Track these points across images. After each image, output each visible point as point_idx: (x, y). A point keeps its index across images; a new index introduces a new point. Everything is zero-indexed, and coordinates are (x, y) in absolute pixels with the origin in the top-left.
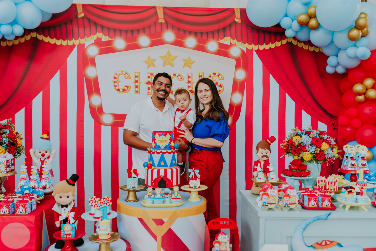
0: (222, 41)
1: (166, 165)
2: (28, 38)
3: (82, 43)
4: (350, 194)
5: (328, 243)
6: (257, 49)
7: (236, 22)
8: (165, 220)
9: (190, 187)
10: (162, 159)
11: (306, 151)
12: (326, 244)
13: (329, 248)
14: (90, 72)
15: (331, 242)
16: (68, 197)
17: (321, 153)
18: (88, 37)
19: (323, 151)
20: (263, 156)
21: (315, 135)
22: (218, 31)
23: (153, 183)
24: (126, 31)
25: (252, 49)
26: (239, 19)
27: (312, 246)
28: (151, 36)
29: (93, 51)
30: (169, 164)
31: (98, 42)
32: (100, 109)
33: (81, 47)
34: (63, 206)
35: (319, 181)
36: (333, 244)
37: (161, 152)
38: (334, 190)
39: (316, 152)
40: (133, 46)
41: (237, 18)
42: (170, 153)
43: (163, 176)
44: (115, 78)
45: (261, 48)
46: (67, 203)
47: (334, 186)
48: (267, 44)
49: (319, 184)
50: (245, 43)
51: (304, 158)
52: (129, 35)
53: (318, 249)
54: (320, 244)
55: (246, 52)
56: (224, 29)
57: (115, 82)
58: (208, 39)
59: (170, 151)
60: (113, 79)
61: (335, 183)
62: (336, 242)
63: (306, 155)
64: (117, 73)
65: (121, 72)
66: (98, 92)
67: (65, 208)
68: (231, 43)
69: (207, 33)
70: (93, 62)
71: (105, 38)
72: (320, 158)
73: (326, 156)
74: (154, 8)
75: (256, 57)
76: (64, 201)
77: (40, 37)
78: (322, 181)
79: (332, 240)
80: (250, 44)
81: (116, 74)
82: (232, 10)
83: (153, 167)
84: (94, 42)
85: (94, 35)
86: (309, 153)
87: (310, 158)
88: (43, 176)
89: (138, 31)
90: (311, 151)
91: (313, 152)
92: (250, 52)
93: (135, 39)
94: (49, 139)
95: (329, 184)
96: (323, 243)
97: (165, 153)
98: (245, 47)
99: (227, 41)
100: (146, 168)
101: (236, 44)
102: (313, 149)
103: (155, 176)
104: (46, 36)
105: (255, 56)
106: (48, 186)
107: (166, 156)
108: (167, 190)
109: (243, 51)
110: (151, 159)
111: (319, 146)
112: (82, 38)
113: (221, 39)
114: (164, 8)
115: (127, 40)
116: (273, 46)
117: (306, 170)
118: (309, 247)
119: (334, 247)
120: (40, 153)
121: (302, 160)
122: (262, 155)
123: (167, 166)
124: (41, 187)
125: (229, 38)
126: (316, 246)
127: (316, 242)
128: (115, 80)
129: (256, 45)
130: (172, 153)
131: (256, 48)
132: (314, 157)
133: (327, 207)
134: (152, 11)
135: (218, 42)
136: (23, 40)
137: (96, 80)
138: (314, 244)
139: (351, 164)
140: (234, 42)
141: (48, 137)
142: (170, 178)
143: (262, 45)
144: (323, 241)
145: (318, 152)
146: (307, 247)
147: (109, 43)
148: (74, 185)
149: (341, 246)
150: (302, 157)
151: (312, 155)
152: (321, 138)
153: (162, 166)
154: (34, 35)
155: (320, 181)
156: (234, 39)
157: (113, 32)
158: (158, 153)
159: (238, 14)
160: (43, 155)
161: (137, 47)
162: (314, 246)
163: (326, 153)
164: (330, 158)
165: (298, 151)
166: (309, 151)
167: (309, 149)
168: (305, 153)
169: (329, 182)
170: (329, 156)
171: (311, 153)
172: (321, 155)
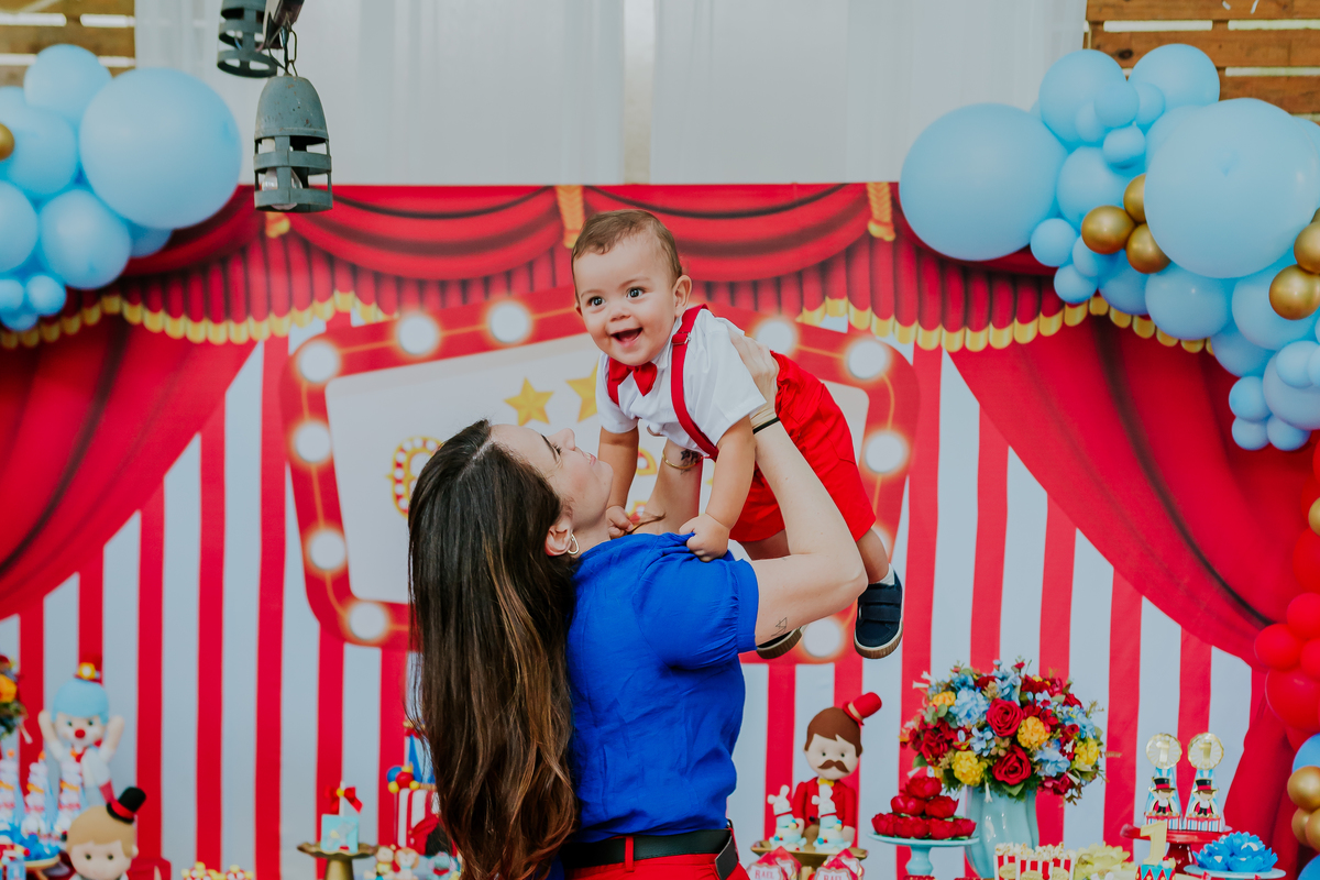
0: (815, 318)
2: (93, 316)
3: (280, 333)
6: (956, 347)
7: (873, 241)
11: (958, 749)
14: (309, 442)
16: (110, 858)
17: (1014, 758)
18: (302, 308)
19: (1025, 750)
20: (828, 765)
21: (1007, 691)
22: (799, 276)
24: (443, 286)
25: (939, 350)
26: (885, 224)
28: (535, 301)
29: (318, 364)
31: (339, 331)
32: (342, 583)
33: (277, 346)
35: (1001, 859)
39: (993, 753)
40: (464, 342)
41: (879, 222)
44: (399, 465)
45: (976, 341)
46: (108, 876)
48: (1001, 325)
49: (1002, 868)
50: (906, 322)
51: (958, 774)
52: (454, 300)
55: (910, 358)
56: (824, 269)
57: (399, 481)
58: (756, 309)
60: (389, 468)
63: (962, 762)
64: (407, 446)
65: (418, 443)
66: (334, 516)
68: (850, 327)
69: (755, 286)
70: (318, 405)
71: (363, 314)
72: (1011, 776)
73: (1038, 768)
74: (550, 190)
75: (952, 381)
76: (98, 868)
77: (136, 314)
78: (1012, 859)
80: (929, 326)
81: (402, 450)
82: (860, 190)
83: (414, 785)
84: (322, 328)
85: (323, 299)
86: (971, 755)
87: (975, 773)
89: (487, 284)
90: (978, 747)
91: (986, 755)
92: (929, 359)
93: (474, 314)
94: (98, 681)
95: (1023, 870)
98: (907, 338)
99: (834, 314)
100: (394, 785)
101: (873, 329)
102: (984, 742)
103: (419, 815)
104: (154, 309)
105: (950, 374)
108: (442, 859)
109: (898, 358)
110: (410, 756)
111: (1011, 732)
112: (282, 313)
113: (812, 307)
114: (588, 190)
115: (446, 319)
116: (1025, 333)
120: (70, 725)
121: (951, 778)
122: (822, 760)
125: (842, 304)
128: (399, 474)
129: (952, 328)
131: (951, 341)
132: (989, 770)
134: (540, 203)
135: (799, 319)
136: (73, 326)
137: (328, 475)
139: (1157, 808)
140: (864, 319)
141: (96, 675)
143: (978, 328)
145: (1002, 753)
147: (377, 331)
148: (128, 821)
150: (949, 772)
151: (984, 765)
152: (1024, 704)
154: (114, 304)
155: (1006, 860)
156: (861, 307)
157: (393, 288)
159: (881, 208)
160: (80, 734)
161: (480, 344)
163: (1035, 759)
164: (1054, 775)
165: (938, 745)
166: (969, 748)
167: (971, 741)
168: (958, 753)
169: (1023, 863)
170: (1050, 770)
171: (979, 757)
172: (1017, 765)
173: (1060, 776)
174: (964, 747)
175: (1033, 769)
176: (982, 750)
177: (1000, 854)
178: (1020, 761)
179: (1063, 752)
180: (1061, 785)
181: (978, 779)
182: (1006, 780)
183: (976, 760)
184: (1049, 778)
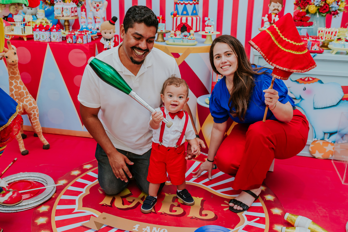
1: (187, 14)
4: (339, 41)
5: (311, 79)
8: (180, 54)
9: (206, 33)
10: (185, 9)
11: (311, 4)
12: (309, 80)
13: (311, 84)
15: (313, 79)
16: (110, 33)
17: (325, 6)
19: (328, 4)
20: (275, 10)
23: (177, 28)
27: (296, 81)
30: (190, 13)
34: (107, 40)
35: (319, 31)
36: (314, 80)
37: (184, 3)
38: (331, 38)
39: (320, 5)
42: (191, 4)
43: (185, 23)
46: (110, 37)
47: (331, 36)
49: (319, 34)
51: (309, 11)
53: (301, 83)
54: (304, 80)
59: (191, 2)
61: (332, 33)
62: (318, 79)
63: (311, 8)
67: (108, 41)
72: (324, 11)
73: (330, 9)
76: (108, 36)
78: (322, 31)
79: (314, 77)
83: (177, 16)
86: (314, 6)
87: (314, 10)
88: (97, 20)
90: (316, 4)
91: (318, 6)
95: (326, 34)
96: (306, 79)
97: (187, 4)
100: (173, 16)
102: (318, 2)
103: (179, 23)
106: (100, 28)
107: (188, 6)
108: (186, 33)
110: (176, 9)
117: (308, 21)
118: (294, 82)
119: (315, 83)
120: (96, 3)
121: (308, 12)
122: (273, 8)
123: (189, 15)
124: (96, 28)
126: (300, 81)
127: (300, 78)
130: (193, 5)
132: (318, 9)
133: (315, 50)
138: (298, 80)
142: (190, 25)
144: (306, 77)
145: (322, 5)
146: (292, 82)
148: (114, 24)
149: (322, 83)
150: (307, 10)
151: (317, 8)
153: (185, 15)
155: (320, 32)
158: (182, 4)
160: (98, 6)
162: (298, 81)
163: (330, 6)
164: (334, 10)
165: (305, 4)
166: (314, 4)
167: (314, 2)
168: (311, 6)
169: (326, 32)
170: (334, 9)
171: (316, 6)
172: (326, 8)
173: (336, 11)
174: (313, 4)
175: (329, 9)
176: (317, 5)
177: (319, 30)
178: (326, 7)
179: (338, 4)
180: (336, 13)
181: (315, 12)
182: (323, 12)
183: (315, 7)
184: (333, 11)
